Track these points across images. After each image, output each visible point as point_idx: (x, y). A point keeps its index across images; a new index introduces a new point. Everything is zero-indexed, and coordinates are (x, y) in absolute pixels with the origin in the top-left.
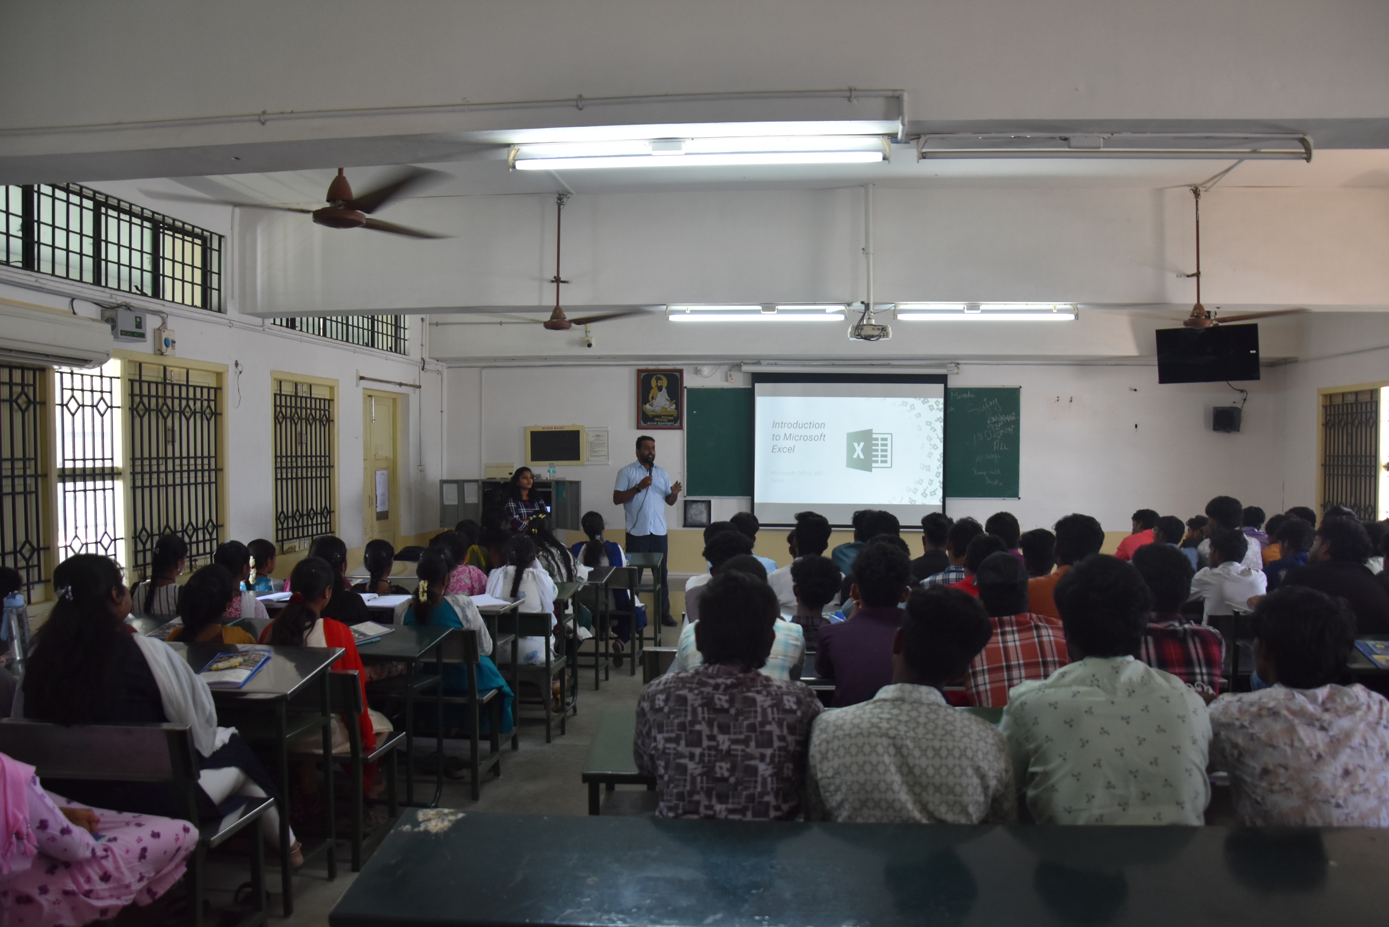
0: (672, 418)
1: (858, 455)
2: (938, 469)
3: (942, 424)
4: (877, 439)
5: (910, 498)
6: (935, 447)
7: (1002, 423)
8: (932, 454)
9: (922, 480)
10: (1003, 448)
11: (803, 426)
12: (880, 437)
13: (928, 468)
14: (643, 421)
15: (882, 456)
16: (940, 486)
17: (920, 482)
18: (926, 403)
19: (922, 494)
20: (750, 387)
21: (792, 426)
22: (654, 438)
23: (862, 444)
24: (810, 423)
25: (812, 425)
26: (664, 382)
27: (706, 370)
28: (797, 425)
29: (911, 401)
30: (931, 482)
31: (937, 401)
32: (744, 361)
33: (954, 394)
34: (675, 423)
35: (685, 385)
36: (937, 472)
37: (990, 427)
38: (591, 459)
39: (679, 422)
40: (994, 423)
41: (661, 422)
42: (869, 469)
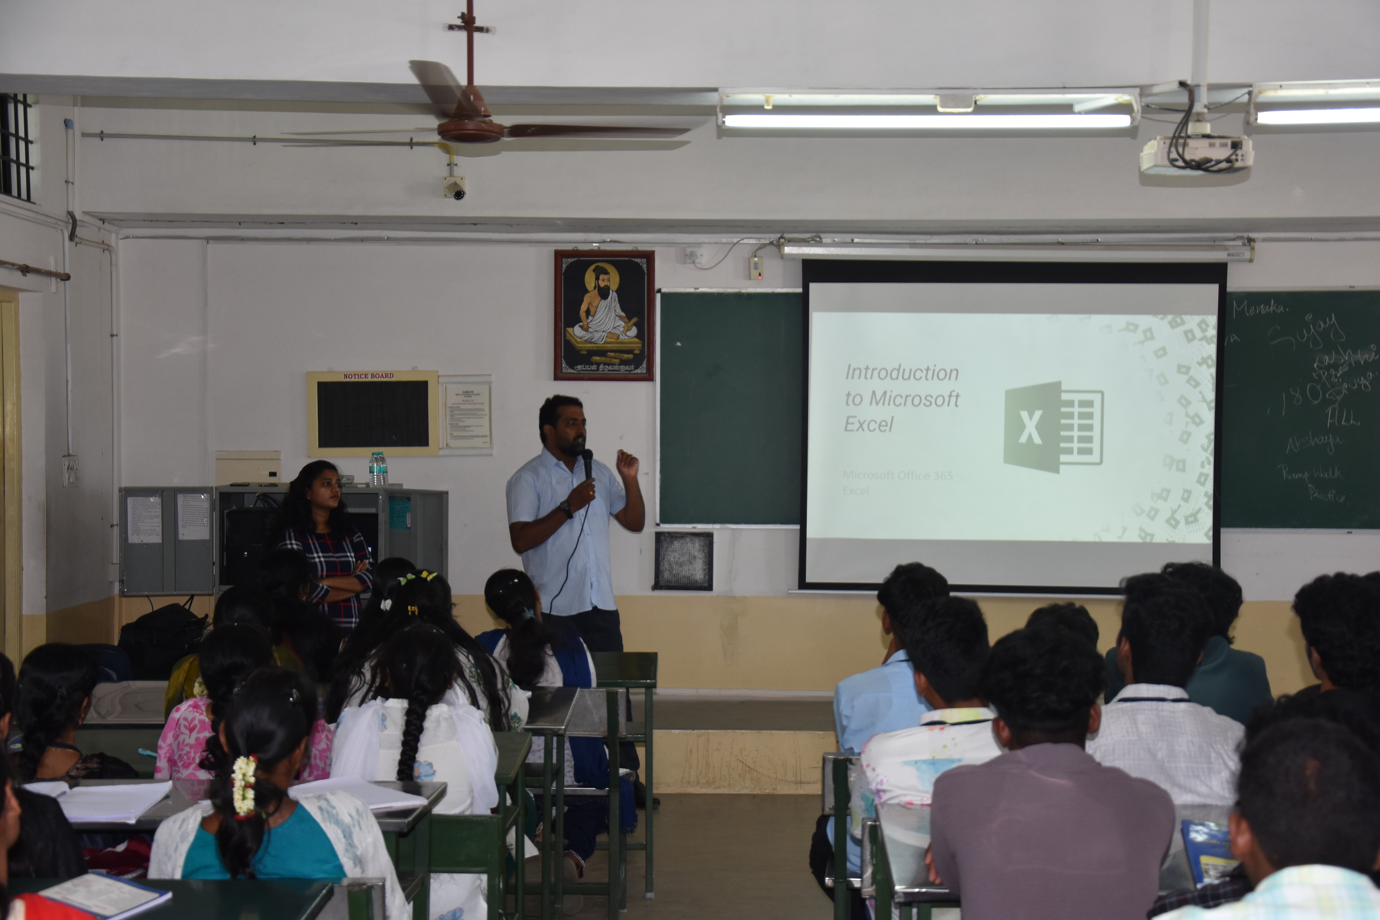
0: (631, 356)
1: (1030, 437)
2: (1203, 466)
3: (1213, 370)
4: (1070, 404)
5: (1141, 529)
6: (1197, 420)
7: (1346, 369)
8: (1189, 434)
9: (1168, 491)
10: (1348, 420)
11: (913, 374)
12: (1077, 397)
13: (1181, 466)
14: (567, 364)
15: (1081, 439)
16: (1207, 504)
17: (1164, 494)
18: (1178, 325)
19: (1168, 521)
20: (800, 290)
21: (889, 374)
22: (582, 399)
23: (1038, 414)
24: (928, 369)
25: (932, 373)
26: (613, 280)
27: (706, 256)
28: (898, 373)
29: (1145, 321)
30: (1187, 495)
31: (1203, 321)
32: (787, 236)
33: (1239, 306)
34: (636, 368)
35: (657, 286)
36: (1201, 474)
37: (1319, 375)
38: (452, 443)
39: (644, 365)
40: (1329, 367)
41: (605, 364)
42: (1054, 467)
